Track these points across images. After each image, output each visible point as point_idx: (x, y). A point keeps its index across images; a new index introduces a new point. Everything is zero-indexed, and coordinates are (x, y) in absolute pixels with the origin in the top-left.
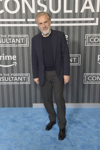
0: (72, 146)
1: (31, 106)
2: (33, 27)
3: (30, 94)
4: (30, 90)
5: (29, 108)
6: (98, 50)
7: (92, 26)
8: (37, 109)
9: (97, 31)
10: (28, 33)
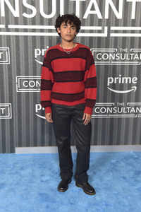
0: (71, 204)
1: (13, 151)
2: (16, 36)
3: (12, 133)
4: (12, 127)
5: (10, 154)
6: (108, 71)
7: (99, 38)
8: (21, 155)
9: (106, 44)
10: (9, 45)
